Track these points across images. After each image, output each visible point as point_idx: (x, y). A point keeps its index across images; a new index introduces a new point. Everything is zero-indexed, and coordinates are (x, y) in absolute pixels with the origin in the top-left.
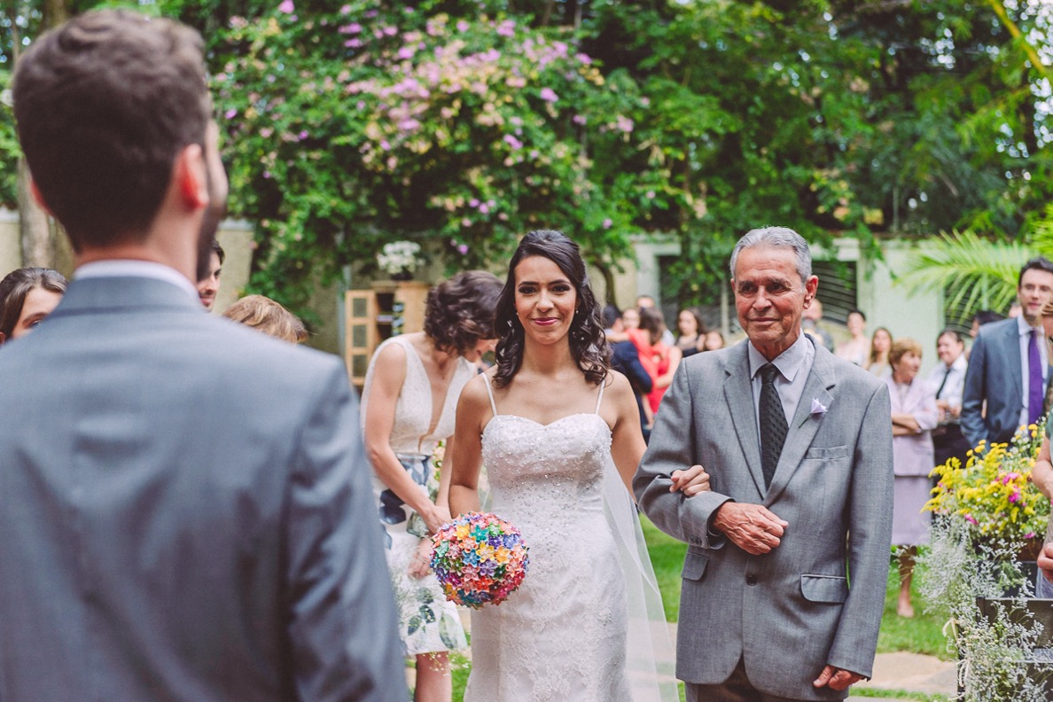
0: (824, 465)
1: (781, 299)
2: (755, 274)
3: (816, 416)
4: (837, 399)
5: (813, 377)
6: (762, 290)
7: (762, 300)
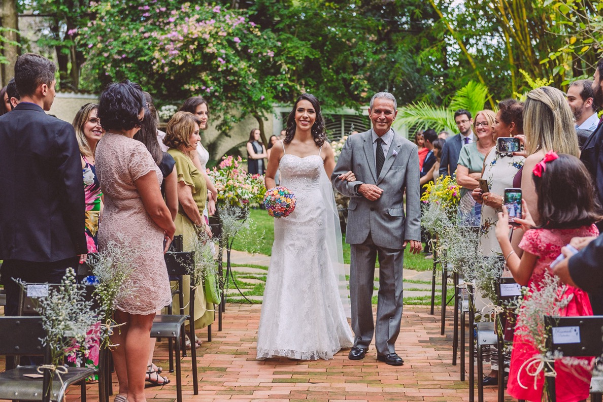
0: (396, 172)
1: (388, 116)
2: (381, 107)
3: (394, 156)
4: (401, 150)
5: (393, 143)
6: (383, 113)
7: (383, 116)
